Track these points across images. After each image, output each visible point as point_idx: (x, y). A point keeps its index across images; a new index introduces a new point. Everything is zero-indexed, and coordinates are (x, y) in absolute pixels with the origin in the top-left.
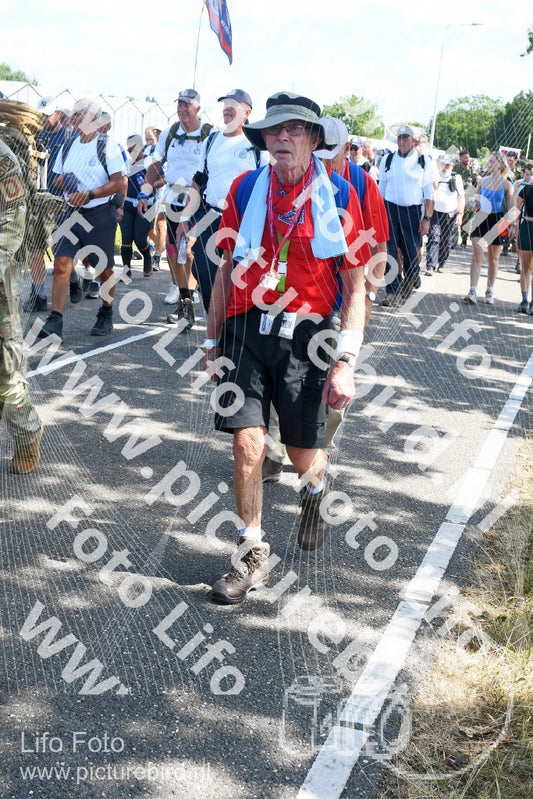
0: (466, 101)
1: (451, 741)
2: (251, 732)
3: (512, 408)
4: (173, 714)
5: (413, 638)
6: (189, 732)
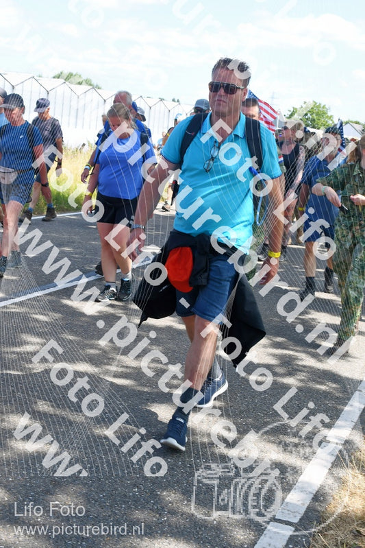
1: (350, 536)
2: (215, 522)
4: (163, 508)
5: (329, 467)
6: (174, 520)
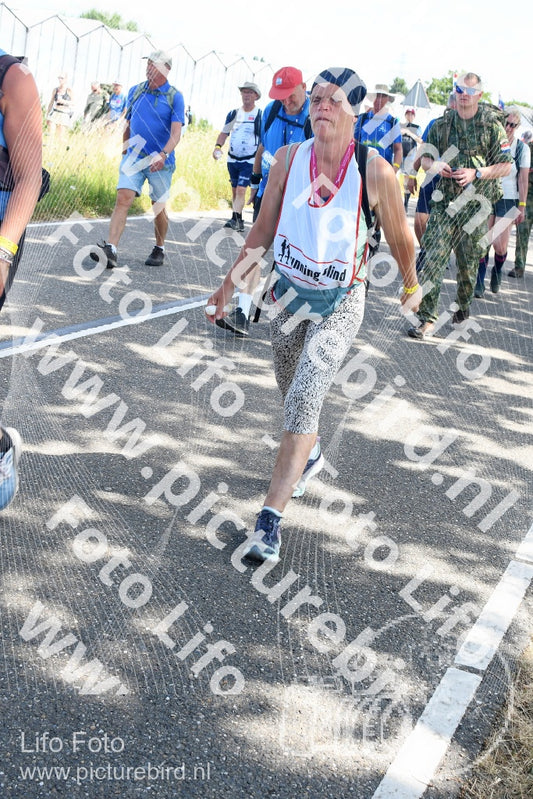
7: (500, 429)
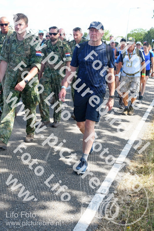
0: (136, 30)
2: (74, 195)
3: (147, 115)
5: (118, 173)
7: (112, 128)
